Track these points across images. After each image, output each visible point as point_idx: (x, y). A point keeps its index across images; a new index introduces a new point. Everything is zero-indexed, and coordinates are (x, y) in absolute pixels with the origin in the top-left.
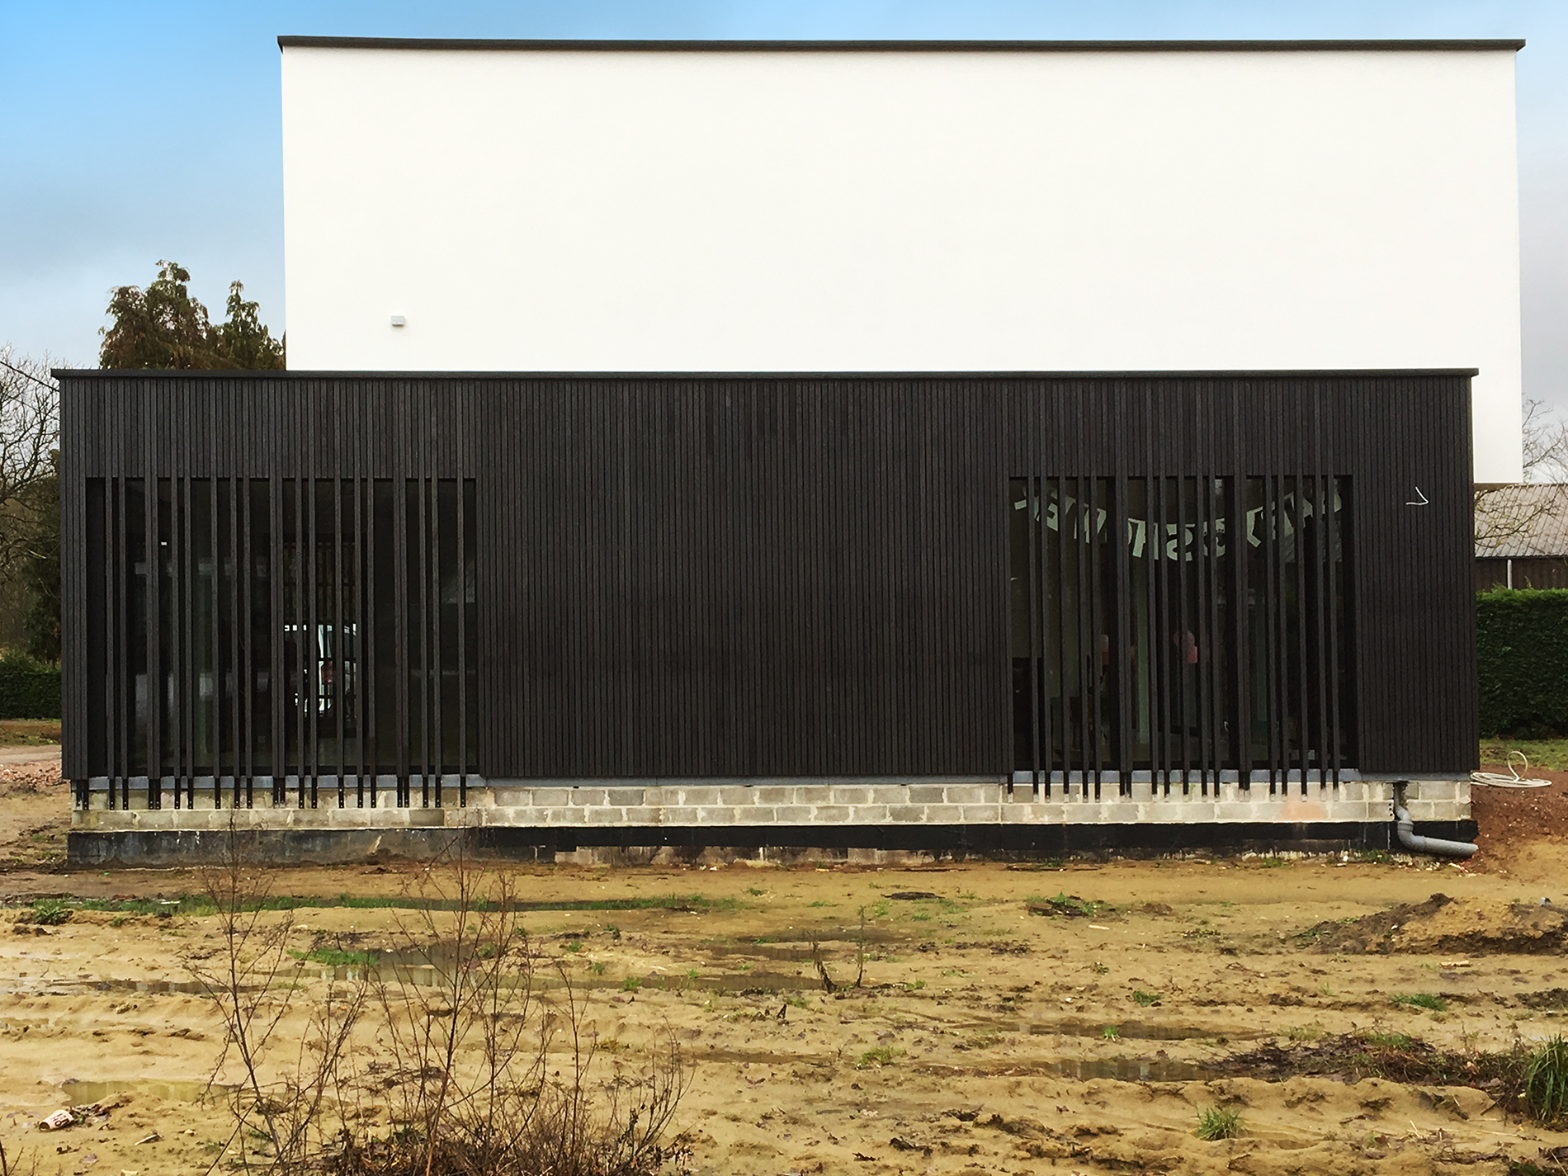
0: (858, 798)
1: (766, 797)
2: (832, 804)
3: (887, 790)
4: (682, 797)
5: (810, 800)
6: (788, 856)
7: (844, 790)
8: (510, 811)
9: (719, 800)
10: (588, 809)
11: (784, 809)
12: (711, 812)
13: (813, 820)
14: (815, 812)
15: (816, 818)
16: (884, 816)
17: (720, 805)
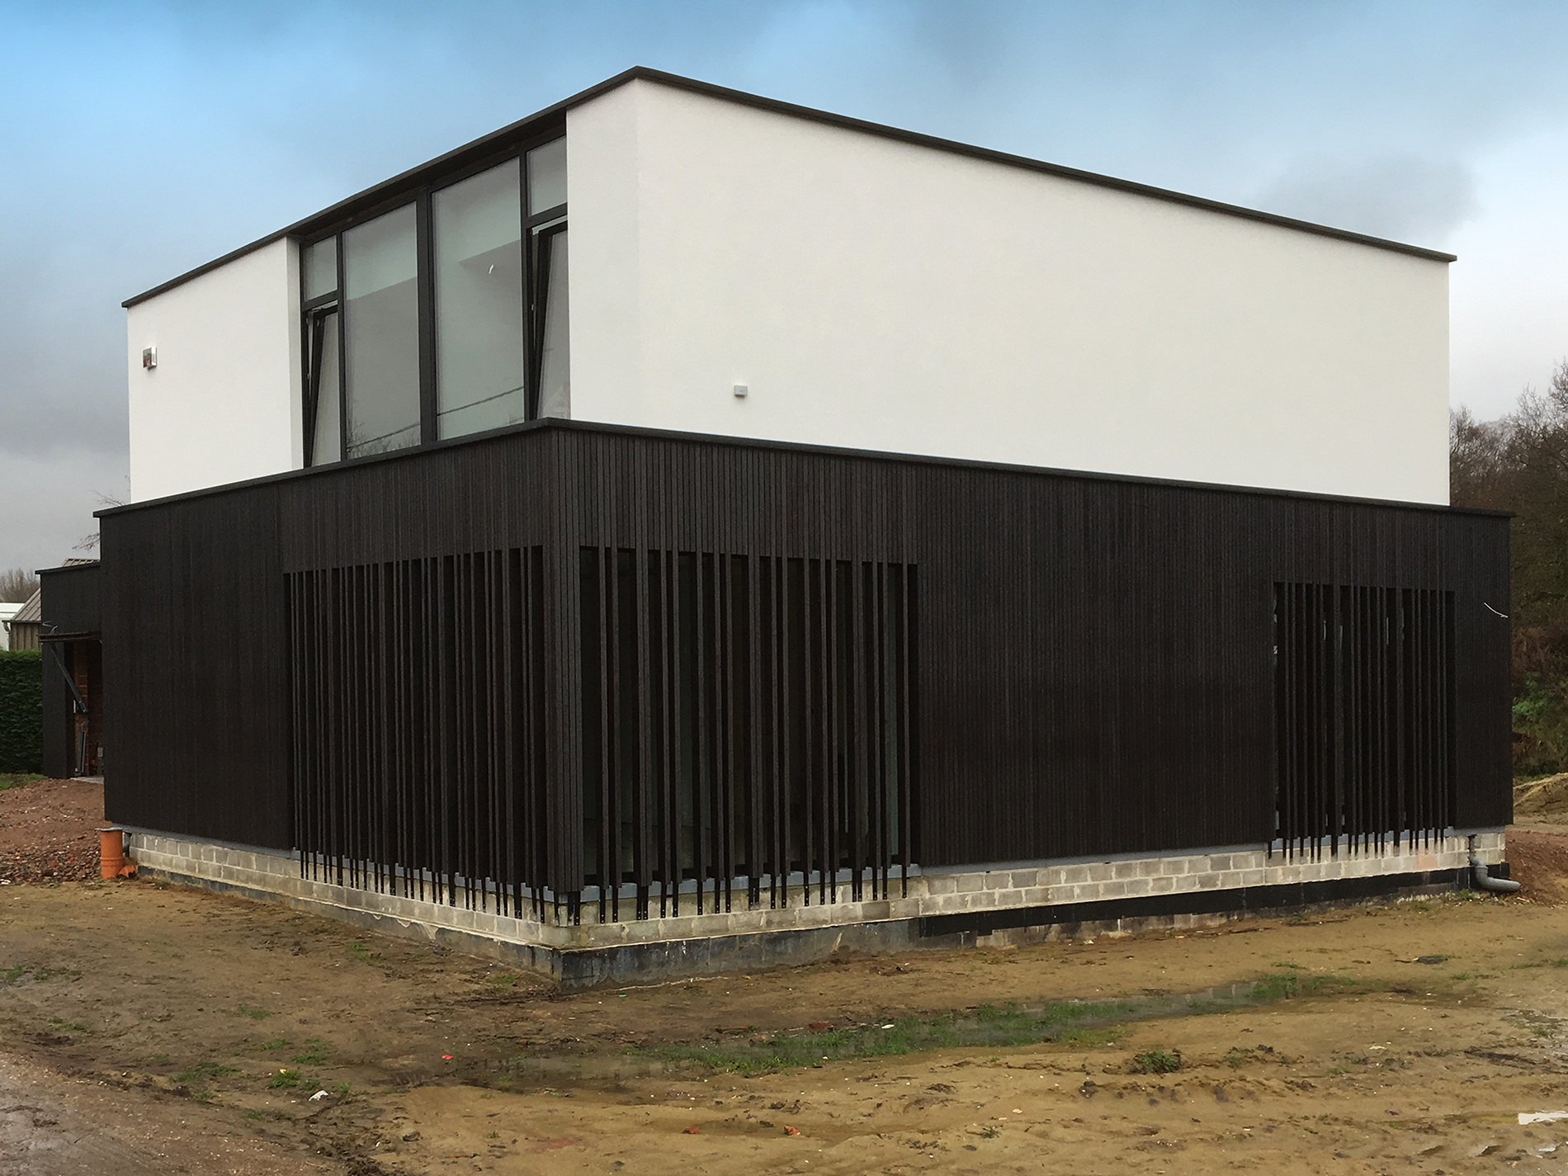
0: (1178, 868)
1: (1121, 872)
2: (1162, 876)
3: (1197, 860)
4: (1063, 876)
5: (1148, 874)
6: (1137, 926)
7: (1169, 862)
8: (940, 899)
9: (1089, 877)
10: (998, 892)
11: (1132, 883)
12: (1083, 888)
13: (1150, 892)
14: (1151, 884)
15: (1153, 890)
16: (1195, 885)
17: (1089, 882)
